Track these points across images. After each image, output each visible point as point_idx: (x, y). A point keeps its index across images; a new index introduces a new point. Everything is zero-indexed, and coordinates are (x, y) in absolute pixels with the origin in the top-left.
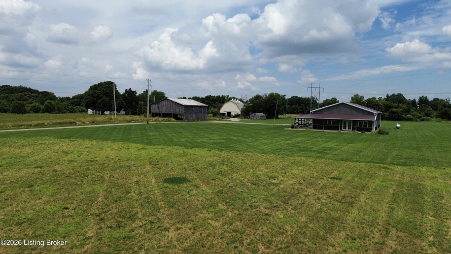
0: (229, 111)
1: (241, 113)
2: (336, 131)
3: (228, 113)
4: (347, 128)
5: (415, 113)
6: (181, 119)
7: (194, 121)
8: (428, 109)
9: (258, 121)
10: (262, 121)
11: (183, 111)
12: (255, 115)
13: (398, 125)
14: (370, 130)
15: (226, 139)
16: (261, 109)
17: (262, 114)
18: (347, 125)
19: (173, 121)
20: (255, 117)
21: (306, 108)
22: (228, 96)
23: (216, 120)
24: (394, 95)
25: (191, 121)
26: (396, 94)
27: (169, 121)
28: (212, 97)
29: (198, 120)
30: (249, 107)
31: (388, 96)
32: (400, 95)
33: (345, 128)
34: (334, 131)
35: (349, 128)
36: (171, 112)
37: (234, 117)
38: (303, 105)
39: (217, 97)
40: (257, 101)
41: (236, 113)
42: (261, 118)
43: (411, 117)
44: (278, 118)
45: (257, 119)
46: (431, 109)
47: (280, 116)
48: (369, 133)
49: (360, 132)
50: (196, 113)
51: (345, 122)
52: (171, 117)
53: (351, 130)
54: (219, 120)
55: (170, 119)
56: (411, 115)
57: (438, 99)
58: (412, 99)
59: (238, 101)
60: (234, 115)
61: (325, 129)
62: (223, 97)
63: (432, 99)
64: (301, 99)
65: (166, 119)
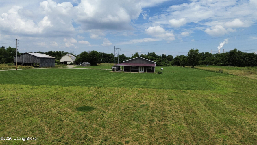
0: (66, 61)
1: (74, 62)
2: (137, 72)
3: (65, 62)
4: (141, 71)
5: (164, 62)
6: (38, 67)
7: (46, 68)
8: (166, 60)
9: (86, 67)
10: (89, 67)
11: (39, 61)
12: (84, 63)
13: (162, 69)
14: (153, 71)
15: (84, 79)
16: (87, 60)
17: (88, 63)
18: (142, 69)
19: (33, 68)
20: (84, 65)
21: (109, 60)
22: (63, 52)
23: (60, 67)
24: (151, 53)
25: (45, 68)
26: (152, 53)
27: (30, 68)
28: (53, 52)
29: (49, 67)
30: (80, 59)
31: (149, 54)
32: (154, 53)
33: (140, 71)
34: (136, 72)
35: (143, 71)
36: (30, 62)
37: (69, 65)
38: (107, 58)
39: (56, 52)
40: (85, 55)
41: (71, 63)
42: (88, 65)
43: (162, 64)
44: (97, 65)
45: (86, 66)
46: (167, 60)
47: (98, 64)
48: (153, 73)
49: (149, 73)
50: (47, 62)
51: (140, 67)
52: (30, 65)
53: (144, 71)
54: (62, 67)
55: (30, 66)
56: (162, 63)
57: (170, 56)
58: (159, 56)
59: (71, 55)
60: (69, 63)
61: (131, 71)
62: (60, 52)
63: (168, 56)
64: (106, 54)
65: (27, 66)
